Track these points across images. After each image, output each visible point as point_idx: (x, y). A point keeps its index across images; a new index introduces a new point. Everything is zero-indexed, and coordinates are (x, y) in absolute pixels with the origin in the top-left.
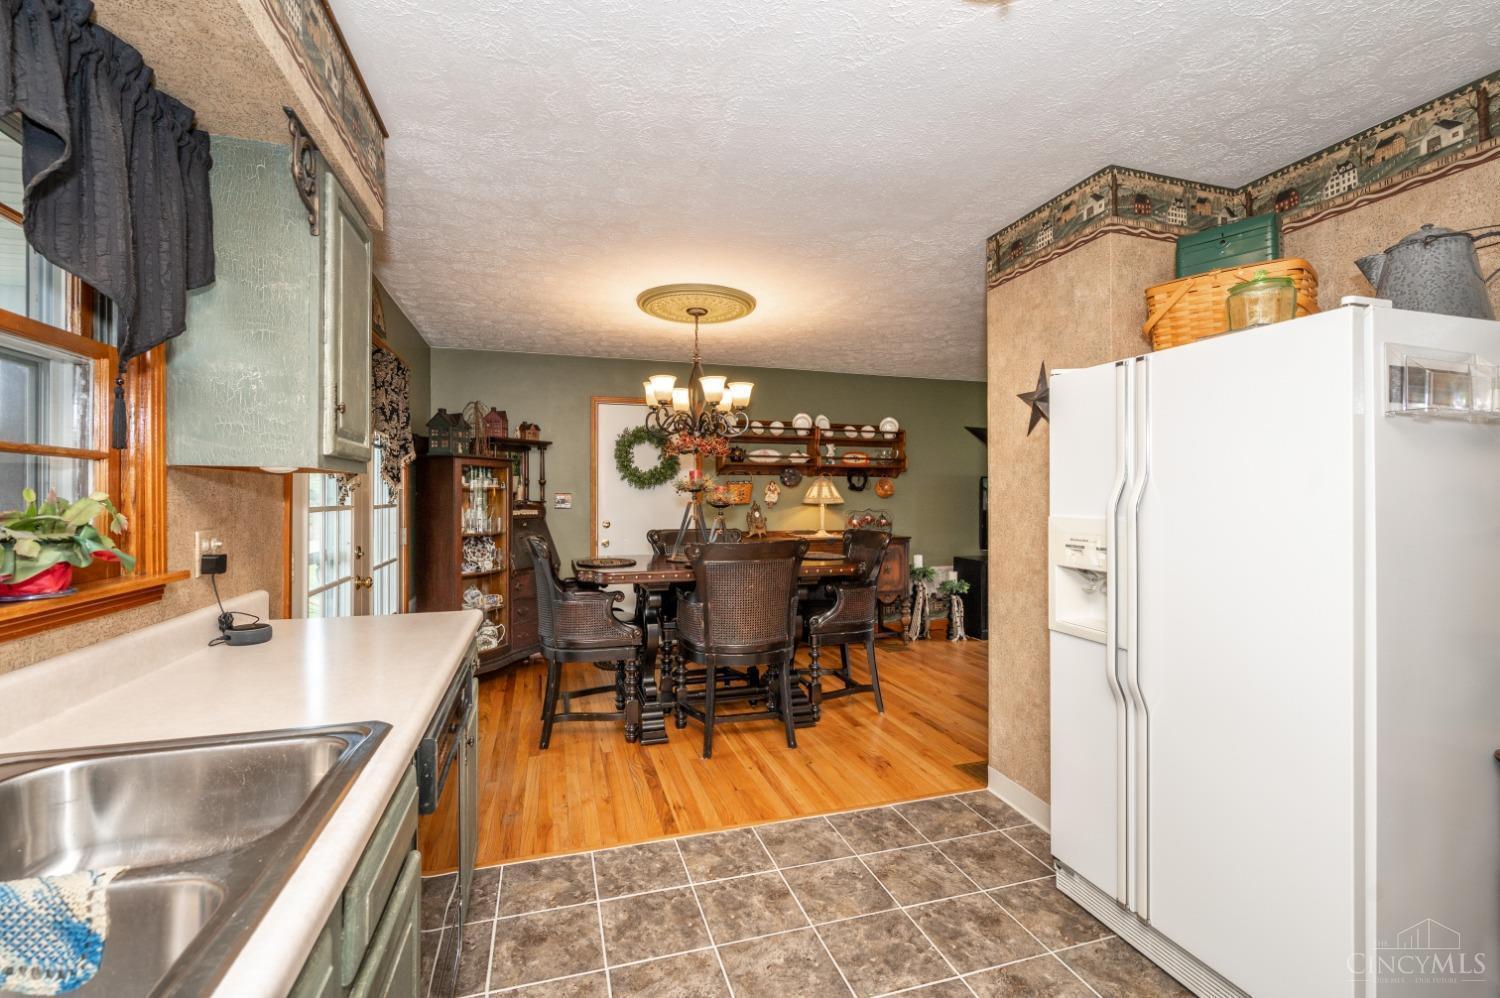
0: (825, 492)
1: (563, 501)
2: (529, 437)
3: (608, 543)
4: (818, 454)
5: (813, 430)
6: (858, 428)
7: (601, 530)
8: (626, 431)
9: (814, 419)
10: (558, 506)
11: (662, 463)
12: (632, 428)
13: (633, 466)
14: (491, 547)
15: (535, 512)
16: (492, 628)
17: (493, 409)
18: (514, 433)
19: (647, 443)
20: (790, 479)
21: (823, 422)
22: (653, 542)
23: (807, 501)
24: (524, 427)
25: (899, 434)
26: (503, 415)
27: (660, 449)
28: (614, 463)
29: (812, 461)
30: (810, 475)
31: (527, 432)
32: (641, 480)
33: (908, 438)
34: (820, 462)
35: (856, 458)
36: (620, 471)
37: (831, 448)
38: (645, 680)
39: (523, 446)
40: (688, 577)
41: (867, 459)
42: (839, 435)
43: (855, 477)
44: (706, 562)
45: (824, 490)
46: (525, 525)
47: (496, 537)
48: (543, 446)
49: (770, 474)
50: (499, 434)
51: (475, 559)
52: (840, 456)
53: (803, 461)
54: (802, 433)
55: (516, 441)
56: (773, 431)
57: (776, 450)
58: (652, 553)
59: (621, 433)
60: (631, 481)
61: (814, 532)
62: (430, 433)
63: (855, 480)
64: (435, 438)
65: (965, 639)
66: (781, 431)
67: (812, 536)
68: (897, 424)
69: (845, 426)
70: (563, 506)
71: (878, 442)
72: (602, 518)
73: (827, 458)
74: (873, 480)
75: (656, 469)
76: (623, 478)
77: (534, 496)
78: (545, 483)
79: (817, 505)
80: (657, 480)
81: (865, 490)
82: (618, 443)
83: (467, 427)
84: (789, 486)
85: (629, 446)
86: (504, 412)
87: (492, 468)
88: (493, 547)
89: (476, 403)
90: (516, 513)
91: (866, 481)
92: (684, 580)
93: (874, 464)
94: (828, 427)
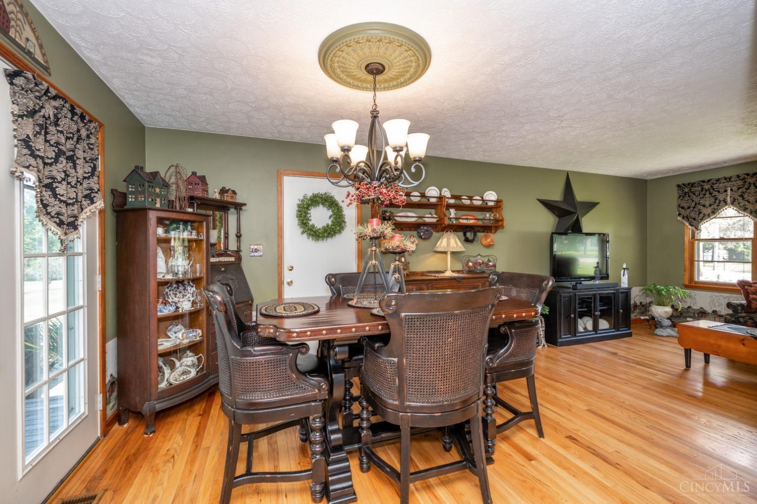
0: (452, 241)
1: (256, 250)
2: (227, 198)
3: (292, 282)
4: (445, 215)
5: (441, 198)
6: (471, 198)
7: (286, 272)
8: (305, 197)
9: (440, 191)
10: (252, 254)
11: (332, 221)
12: (310, 195)
13: (311, 223)
14: (191, 289)
15: (233, 259)
16: (192, 358)
17: (194, 174)
18: (214, 194)
19: (321, 206)
20: (424, 234)
21: (446, 193)
22: (331, 284)
23: (439, 250)
24: (223, 191)
25: (498, 202)
26: (203, 179)
27: (330, 210)
28: (296, 221)
29: (441, 220)
30: (438, 231)
31: (226, 195)
32: (317, 234)
33: (505, 205)
34: (447, 222)
35: (468, 220)
36: (301, 227)
37: (452, 211)
38: (330, 428)
39: (223, 206)
40: (379, 330)
41: (475, 219)
42: (458, 202)
43: (468, 232)
44: (403, 314)
45: (450, 242)
46: (223, 269)
47: (196, 281)
48: (239, 207)
49: (410, 230)
50: (198, 193)
51: (176, 300)
52: (458, 217)
53: (434, 220)
54: (433, 200)
55: (215, 200)
56: (412, 198)
57: (414, 212)
58: (330, 294)
59: (301, 198)
60: (309, 235)
61: (443, 272)
62: (128, 188)
63: (469, 235)
64: (132, 193)
65: (546, 346)
66: (419, 199)
67: (442, 275)
68: (496, 195)
69: (462, 196)
70: (256, 254)
71: (484, 208)
72: (286, 265)
73: (450, 219)
74: (480, 235)
75: (328, 225)
76: (303, 233)
77: (233, 246)
78: (240, 236)
79: (445, 253)
80: (329, 234)
81: (475, 241)
82: (299, 206)
83: (166, 185)
84: (424, 239)
85: (307, 208)
86: (204, 177)
87: (192, 222)
88: (194, 289)
89: (177, 166)
90: (213, 260)
91: (475, 235)
92: (377, 333)
93: (480, 223)
94: (450, 196)
